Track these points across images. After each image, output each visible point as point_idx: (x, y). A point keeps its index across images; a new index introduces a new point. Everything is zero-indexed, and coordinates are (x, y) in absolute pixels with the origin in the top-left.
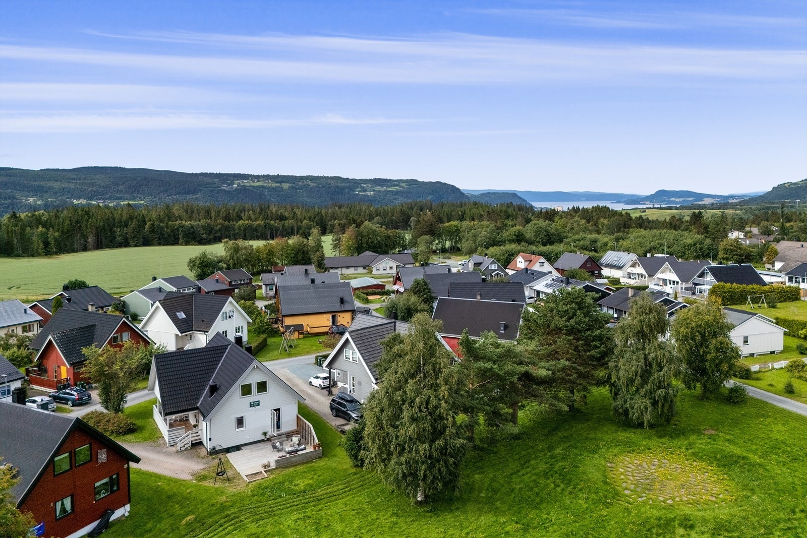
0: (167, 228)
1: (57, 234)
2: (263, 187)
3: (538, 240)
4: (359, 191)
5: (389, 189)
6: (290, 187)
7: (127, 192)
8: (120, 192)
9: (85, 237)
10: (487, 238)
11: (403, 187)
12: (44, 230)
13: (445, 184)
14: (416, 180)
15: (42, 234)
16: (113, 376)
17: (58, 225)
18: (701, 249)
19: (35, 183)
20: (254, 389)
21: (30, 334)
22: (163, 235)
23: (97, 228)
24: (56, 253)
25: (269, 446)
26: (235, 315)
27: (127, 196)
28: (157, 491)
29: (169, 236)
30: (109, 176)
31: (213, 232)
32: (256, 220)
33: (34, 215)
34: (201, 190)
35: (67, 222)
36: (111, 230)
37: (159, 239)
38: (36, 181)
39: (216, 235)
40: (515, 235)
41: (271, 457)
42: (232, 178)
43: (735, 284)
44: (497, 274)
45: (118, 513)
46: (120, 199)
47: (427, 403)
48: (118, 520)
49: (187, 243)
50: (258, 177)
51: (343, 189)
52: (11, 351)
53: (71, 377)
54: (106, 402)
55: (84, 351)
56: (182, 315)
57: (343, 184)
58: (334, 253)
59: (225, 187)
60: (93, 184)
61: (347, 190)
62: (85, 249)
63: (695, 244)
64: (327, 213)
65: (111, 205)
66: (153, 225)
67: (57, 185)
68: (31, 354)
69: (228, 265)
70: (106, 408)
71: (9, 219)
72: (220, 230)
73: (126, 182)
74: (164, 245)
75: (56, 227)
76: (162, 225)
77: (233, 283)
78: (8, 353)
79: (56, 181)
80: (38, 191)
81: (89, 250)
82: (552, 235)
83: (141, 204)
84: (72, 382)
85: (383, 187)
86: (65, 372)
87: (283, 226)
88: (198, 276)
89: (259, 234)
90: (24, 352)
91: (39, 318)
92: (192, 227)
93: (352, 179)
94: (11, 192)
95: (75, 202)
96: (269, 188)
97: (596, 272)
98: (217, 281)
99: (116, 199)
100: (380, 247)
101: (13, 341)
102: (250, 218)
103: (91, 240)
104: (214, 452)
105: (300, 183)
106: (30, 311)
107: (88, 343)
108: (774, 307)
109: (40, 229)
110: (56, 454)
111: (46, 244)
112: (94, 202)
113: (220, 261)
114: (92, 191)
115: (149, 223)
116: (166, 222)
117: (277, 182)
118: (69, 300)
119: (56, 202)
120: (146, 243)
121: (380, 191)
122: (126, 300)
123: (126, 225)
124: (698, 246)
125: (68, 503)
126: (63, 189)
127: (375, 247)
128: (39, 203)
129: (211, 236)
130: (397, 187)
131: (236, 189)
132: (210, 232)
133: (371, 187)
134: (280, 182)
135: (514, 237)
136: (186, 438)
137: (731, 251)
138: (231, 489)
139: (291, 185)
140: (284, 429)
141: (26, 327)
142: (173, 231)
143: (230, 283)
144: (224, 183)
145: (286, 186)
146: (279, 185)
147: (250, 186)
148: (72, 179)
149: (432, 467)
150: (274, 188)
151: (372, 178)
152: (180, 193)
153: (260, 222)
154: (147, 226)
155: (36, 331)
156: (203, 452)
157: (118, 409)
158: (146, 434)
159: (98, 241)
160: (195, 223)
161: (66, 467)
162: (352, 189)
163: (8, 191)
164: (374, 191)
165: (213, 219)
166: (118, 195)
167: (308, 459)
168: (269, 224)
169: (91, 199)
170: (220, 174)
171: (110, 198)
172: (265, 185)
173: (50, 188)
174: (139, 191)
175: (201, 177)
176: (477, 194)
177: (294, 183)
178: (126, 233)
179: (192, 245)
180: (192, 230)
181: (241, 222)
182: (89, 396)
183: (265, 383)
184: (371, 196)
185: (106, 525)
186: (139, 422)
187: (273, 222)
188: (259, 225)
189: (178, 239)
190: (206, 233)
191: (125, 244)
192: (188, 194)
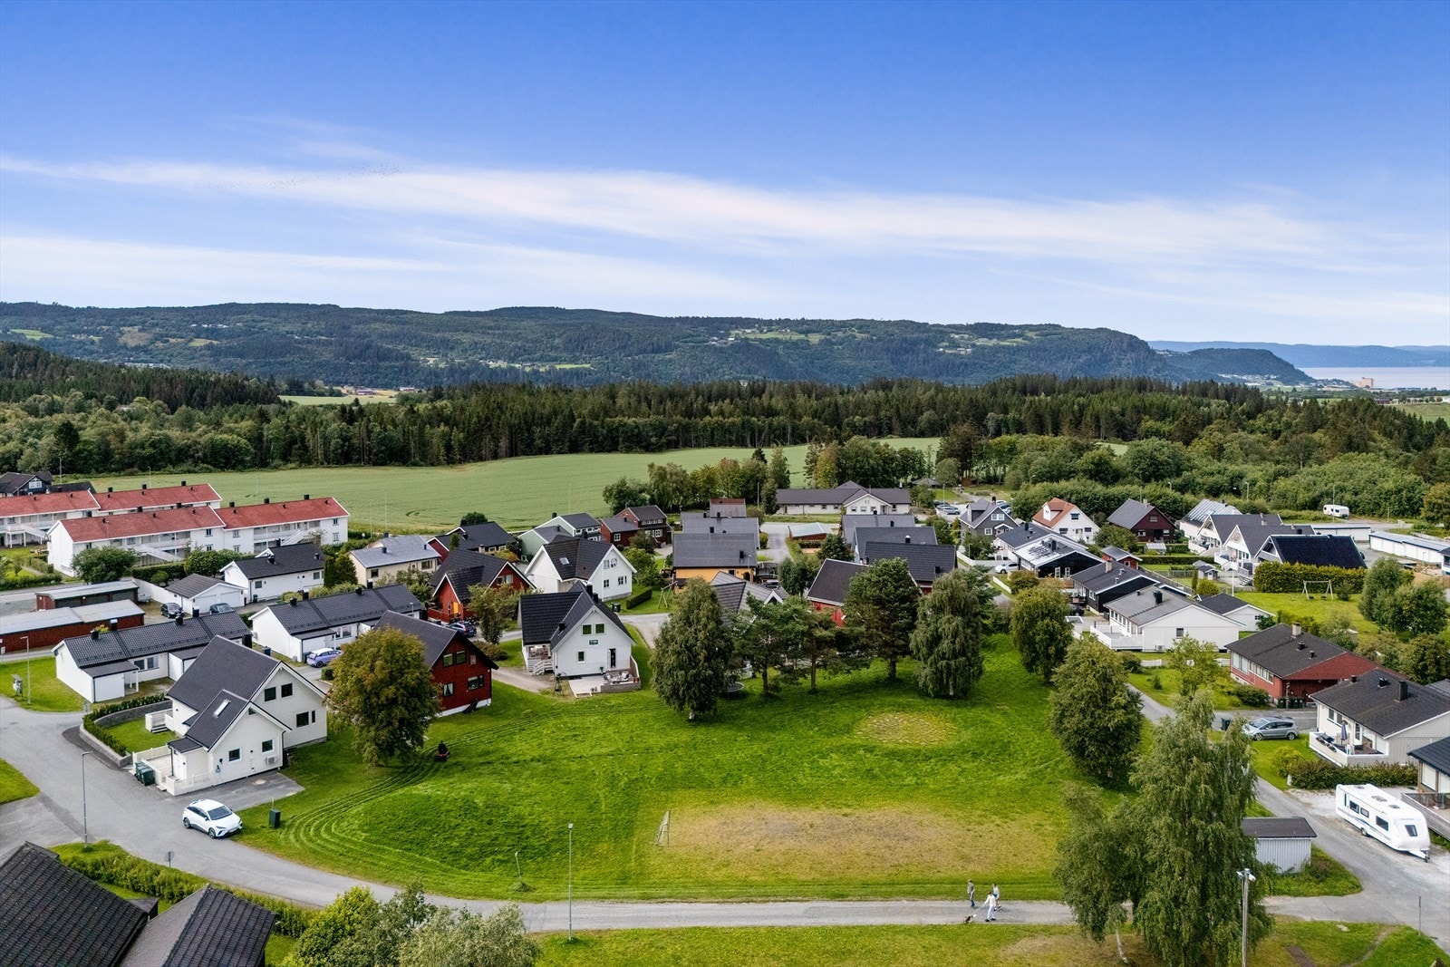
0: (603, 428)
1: (461, 435)
2: (777, 341)
3: (1136, 471)
4: (946, 347)
5: (1002, 343)
6: (821, 341)
7: (565, 349)
8: (557, 348)
9: (496, 439)
10: (1045, 467)
11: (1031, 339)
12: (447, 429)
13: (1116, 333)
14: (1059, 326)
15: (444, 435)
16: (490, 612)
17: (464, 424)
18: (1409, 499)
19: (438, 335)
20: (593, 629)
21: (429, 571)
22: (598, 437)
23: (510, 427)
24: (461, 462)
25: (602, 678)
26: (619, 564)
27: (565, 355)
28: (512, 695)
29: (605, 439)
30: (541, 322)
31: (667, 434)
32: (731, 415)
33: (435, 407)
34: (677, 347)
35: (475, 419)
36: (529, 430)
37: (591, 443)
38: (438, 331)
39: (670, 438)
40: (1092, 463)
41: (598, 683)
42: (727, 326)
43: (1297, 564)
44: (1004, 528)
45: (481, 704)
46: (555, 360)
47: (687, 641)
48: (482, 708)
49: (629, 450)
50: (770, 323)
51: (915, 343)
52: (413, 586)
53: (461, 612)
54: (485, 635)
55: (471, 589)
56: (565, 561)
57: (915, 335)
58: (808, 481)
59: (714, 342)
60: (517, 337)
61: (922, 347)
62: (495, 456)
63: (1400, 491)
64: (845, 404)
65: (542, 370)
66: (583, 423)
67: (466, 338)
68: (430, 590)
69: (652, 496)
70: (486, 639)
71: (406, 414)
72: (677, 430)
73: (564, 332)
74: (598, 452)
75: (461, 425)
76: (596, 423)
77: (644, 523)
78: (411, 588)
79: (466, 331)
80: (444, 346)
81: (501, 458)
82: (1161, 463)
83: (586, 369)
84: (462, 617)
85: (991, 339)
86: (456, 608)
87: (770, 425)
88: (615, 508)
89: (733, 438)
90: (425, 588)
91: (438, 555)
92: (637, 427)
93: (934, 326)
94: (404, 349)
95: (492, 365)
96: (787, 342)
97: (1167, 532)
98: (625, 520)
99: (550, 360)
100: (875, 475)
101: (414, 577)
102: (721, 413)
103: (504, 443)
104: (559, 678)
105: (840, 334)
106: (429, 547)
107: (473, 583)
108: (1346, 599)
109: (443, 428)
110: (444, 653)
111: (449, 448)
112: (517, 366)
113: (641, 491)
114: (516, 346)
115: (578, 420)
116: (601, 418)
117: (801, 333)
118: (466, 537)
119: (464, 365)
120: (575, 448)
121: (983, 347)
122: (524, 541)
123: (549, 423)
124: (1404, 493)
125: (451, 687)
126: (476, 343)
127: (865, 474)
128: (442, 365)
129: (664, 440)
130: (1020, 340)
131: (733, 345)
132: (662, 434)
133: (969, 339)
134: (806, 332)
135: (1092, 466)
136: (540, 665)
137: (1440, 507)
138: (562, 700)
139: (823, 337)
140: (619, 666)
141: (426, 564)
142: (610, 431)
143: (640, 523)
144: (713, 335)
145: (815, 339)
146: (803, 336)
147: (756, 340)
148: (489, 328)
149: (689, 688)
150: (795, 344)
151: (972, 322)
152: (645, 351)
153: (737, 420)
154: (575, 425)
155: (434, 568)
156: (552, 677)
157: (495, 641)
158: (513, 662)
159: (512, 445)
160: (640, 420)
161: (451, 663)
162: (931, 343)
163: (400, 347)
164: (974, 346)
165: (667, 414)
166: (552, 354)
167: (628, 690)
168: (748, 421)
169: (512, 360)
170: (708, 318)
171: (541, 359)
172: (780, 337)
173: (457, 342)
174: (583, 348)
175: (678, 324)
176: (1186, 351)
177: (829, 334)
178: (548, 435)
179: (636, 452)
180: (636, 431)
181: (708, 418)
182: (475, 630)
183: (602, 626)
184: (967, 356)
185: (472, 709)
186: (509, 654)
187: (754, 419)
188: (733, 424)
189: (617, 443)
190: (656, 436)
191: (546, 450)
192: (657, 352)
